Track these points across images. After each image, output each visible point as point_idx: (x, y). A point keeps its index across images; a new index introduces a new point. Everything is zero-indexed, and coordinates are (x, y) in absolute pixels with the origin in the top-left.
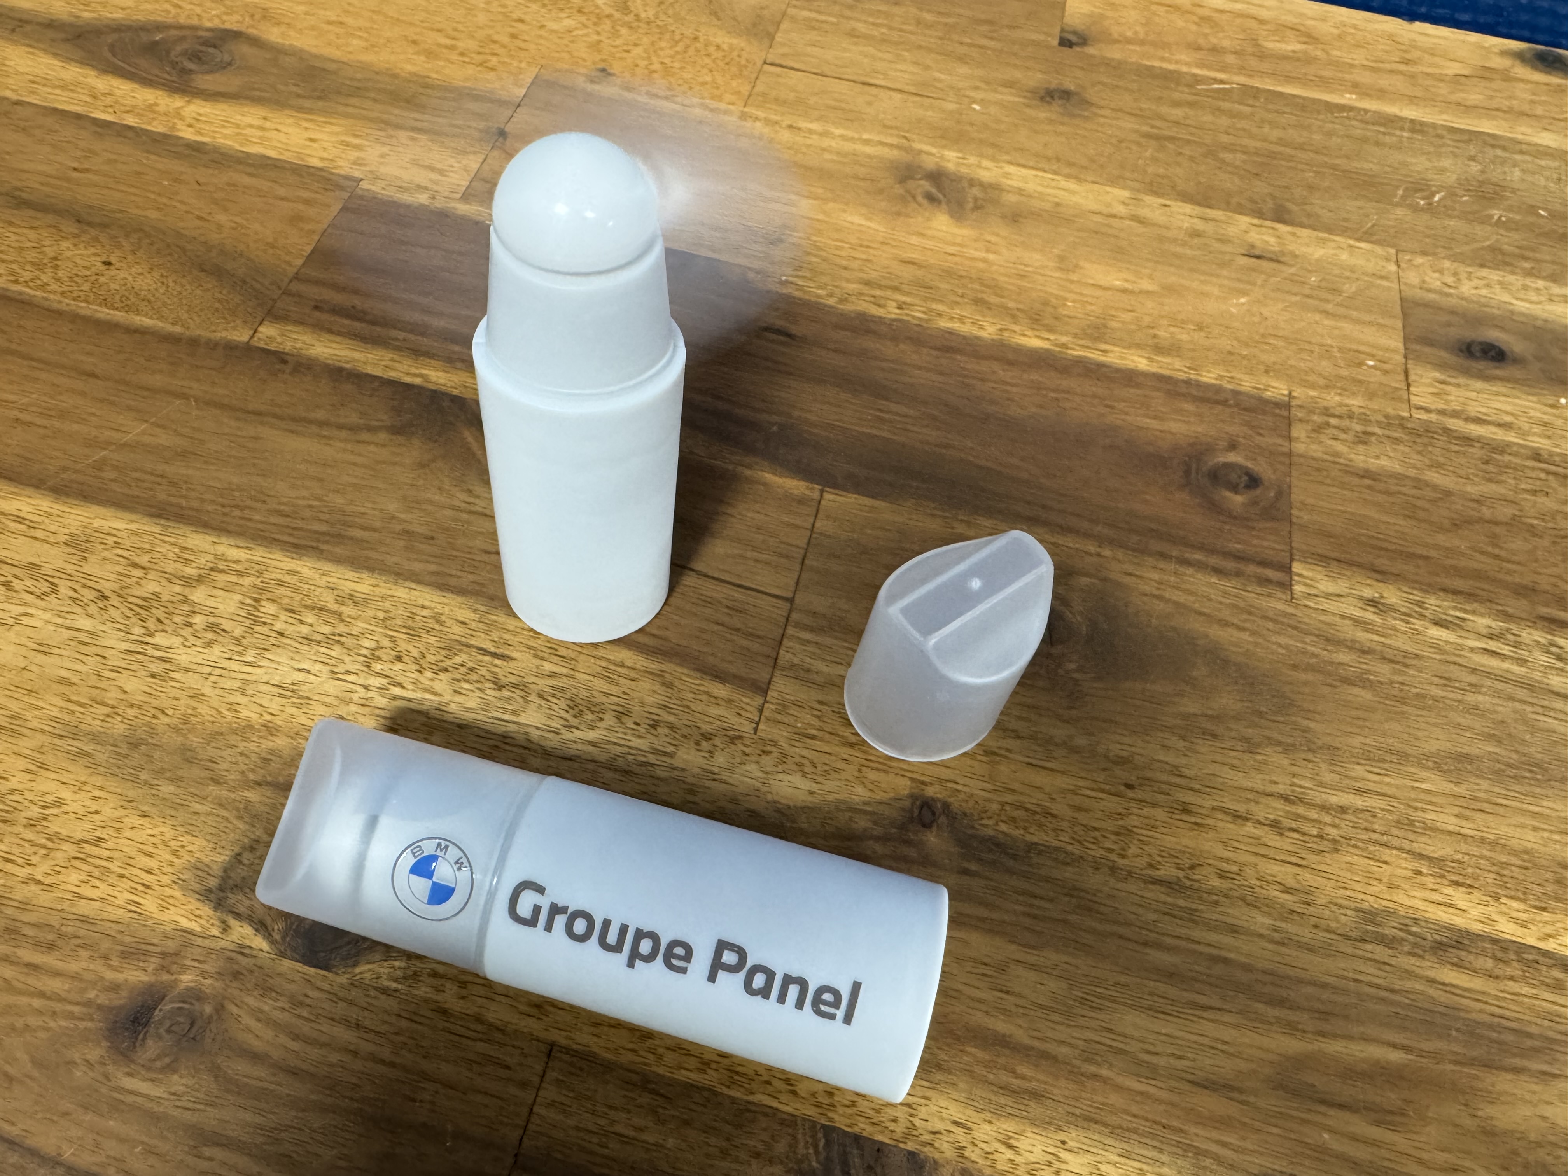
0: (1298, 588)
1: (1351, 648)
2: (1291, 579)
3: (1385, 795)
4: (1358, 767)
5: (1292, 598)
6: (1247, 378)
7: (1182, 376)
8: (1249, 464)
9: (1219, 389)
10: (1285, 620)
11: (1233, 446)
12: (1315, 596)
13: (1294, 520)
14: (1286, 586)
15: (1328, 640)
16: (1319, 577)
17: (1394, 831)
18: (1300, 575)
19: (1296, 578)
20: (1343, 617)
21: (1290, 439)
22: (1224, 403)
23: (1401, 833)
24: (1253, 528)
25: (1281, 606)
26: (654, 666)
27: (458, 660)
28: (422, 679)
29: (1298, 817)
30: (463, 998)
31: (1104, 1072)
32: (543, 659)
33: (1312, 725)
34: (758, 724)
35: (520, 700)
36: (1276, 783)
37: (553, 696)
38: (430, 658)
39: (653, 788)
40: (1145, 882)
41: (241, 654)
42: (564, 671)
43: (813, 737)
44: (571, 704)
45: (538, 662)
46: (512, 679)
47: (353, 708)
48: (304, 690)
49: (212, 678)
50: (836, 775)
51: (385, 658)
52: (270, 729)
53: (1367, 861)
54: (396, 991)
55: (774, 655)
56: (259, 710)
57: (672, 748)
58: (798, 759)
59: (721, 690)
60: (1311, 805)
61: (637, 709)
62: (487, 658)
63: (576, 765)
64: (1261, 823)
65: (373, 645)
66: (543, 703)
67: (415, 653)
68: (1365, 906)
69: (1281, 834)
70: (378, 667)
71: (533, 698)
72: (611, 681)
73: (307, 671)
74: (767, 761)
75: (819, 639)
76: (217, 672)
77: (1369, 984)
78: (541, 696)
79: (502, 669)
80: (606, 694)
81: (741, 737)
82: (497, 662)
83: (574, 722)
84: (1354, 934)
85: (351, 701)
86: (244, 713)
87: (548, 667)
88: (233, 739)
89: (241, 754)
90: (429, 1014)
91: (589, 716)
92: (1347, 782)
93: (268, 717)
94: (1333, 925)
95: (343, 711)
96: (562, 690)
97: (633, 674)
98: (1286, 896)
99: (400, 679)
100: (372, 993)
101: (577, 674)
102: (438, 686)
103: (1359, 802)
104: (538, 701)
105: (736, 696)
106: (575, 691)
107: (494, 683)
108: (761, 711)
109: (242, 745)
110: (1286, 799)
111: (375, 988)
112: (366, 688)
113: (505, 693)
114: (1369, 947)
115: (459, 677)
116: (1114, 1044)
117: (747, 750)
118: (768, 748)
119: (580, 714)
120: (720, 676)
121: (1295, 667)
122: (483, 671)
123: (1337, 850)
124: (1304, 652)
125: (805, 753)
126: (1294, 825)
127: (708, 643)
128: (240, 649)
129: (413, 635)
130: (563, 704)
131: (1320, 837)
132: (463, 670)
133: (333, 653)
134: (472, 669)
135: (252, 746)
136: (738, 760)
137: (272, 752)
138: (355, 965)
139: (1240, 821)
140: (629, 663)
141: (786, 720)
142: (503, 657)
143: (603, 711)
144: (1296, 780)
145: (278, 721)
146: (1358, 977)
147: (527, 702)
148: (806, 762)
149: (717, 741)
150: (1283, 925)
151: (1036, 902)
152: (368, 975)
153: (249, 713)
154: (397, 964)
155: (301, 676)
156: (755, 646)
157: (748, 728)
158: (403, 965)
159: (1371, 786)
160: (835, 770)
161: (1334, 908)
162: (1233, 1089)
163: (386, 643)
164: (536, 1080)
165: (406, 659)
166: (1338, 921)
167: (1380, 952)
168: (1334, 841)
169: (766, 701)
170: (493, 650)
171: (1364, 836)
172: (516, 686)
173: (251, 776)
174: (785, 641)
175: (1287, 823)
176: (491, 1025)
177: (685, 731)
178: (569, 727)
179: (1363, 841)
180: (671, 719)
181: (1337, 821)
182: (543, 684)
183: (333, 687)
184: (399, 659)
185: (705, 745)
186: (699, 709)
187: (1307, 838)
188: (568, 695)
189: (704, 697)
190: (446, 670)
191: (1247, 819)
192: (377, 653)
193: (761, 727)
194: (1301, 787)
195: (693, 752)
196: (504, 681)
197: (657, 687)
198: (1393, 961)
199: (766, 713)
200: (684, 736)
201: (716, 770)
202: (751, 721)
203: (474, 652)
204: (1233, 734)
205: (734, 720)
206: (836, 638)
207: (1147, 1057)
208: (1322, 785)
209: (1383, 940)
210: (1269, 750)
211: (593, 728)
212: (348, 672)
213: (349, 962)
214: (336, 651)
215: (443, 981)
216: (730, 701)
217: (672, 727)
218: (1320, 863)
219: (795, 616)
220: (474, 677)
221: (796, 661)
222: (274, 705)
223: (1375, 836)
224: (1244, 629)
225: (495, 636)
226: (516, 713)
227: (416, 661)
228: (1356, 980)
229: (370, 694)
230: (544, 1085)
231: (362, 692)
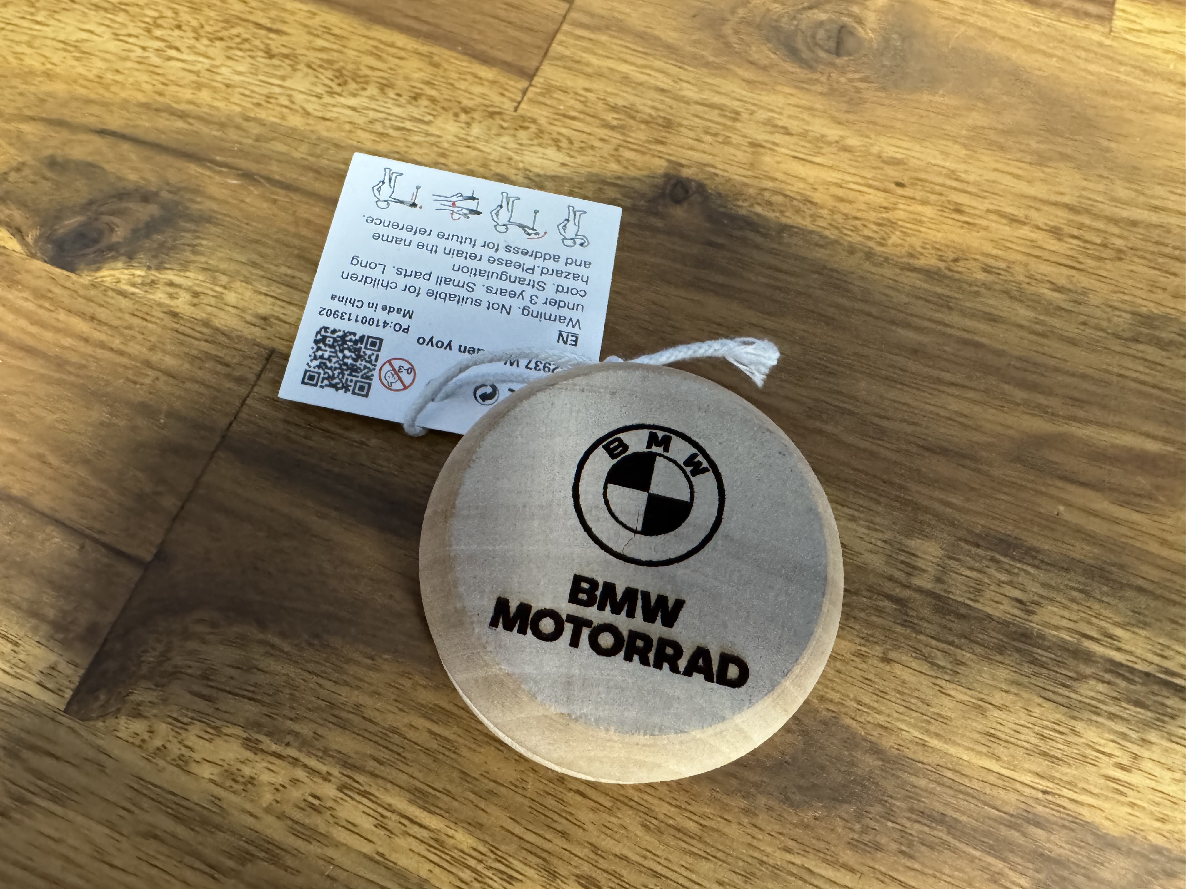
0: (1118, 23)
2: (1113, 13)
4: (1160, 188)
5: (1111, 31)
10: (1100, 50)
12: (1138, 31)
14: (1106, 19)
15: (1145, 71)
16: (1143, 13)
18: (1123, 11)
19: (1118, 13)
20: (1167, 52)
25: (1096, 37)
26: (424, 49)
27: (234, 31)
28: (198, 45)
29: (1081, 226)
30: (194, 305)
31: (829, 428)
32: (317, 36)
33: (1113, 145)
34: (519, 103)
35: (289, 68)
36: (1062, 194)
37: (321, 66)
38: (208, 28)
39: (406, 149)
40: (902, 269)
41: (32, 14)
42: (335, 47)
43: (573, 118)
44: (337, 74)
45: (311, 38)
46: (285, 51)
47: (129, 64)
48: (85, 47)
49: (4, 32)
50: (591, 152)
51: (165, 25)
52: (48, 75)
53: (1153, 272)
54: (132, 294)
55: (545, 46)
56: (43, 60)
57: (430, 118)
58: (555, 136)
59: (487, 73)
60: (1098, 217)
61: (400, 83)
62: (263, 32)
63: (334, 125)
64: (1038, 228)
65: (156, 14)
66: (310, 71)
67: (194, 23)
68: (1144, 310)
69: (1060, 240)
70: (158, 33)
71: (301, 66)
72: (379, 58)
73: (91, 32)
74: (523, 135)
75: (592, 36)
76: (10, 27)
77: (1135, 380)
78: (309, 66)
79: (276, 43)
80: (372, 68)
81: (500, 113)
82: (272, 35)
83: (338, 89)
84: (1127, 335)
85: (128, 58)
86: (28, 61)
87: (320, 43)
88: (16, 82)
89: (21, 94)
90: (160, 315)
91: (352, 86)
92: (1142, 199)
93: (50, 66)
94: (1104, 324)
95: (119, 65)
96: (330, 62)
97: (402, 54)
98: (1056, 295)
99: (178, 44)
100: (110, 293)
101: (345, 50)
102: (211, 52)
103: (1155, 218)
104: (306, 69)
105: (502, 79)
106: (341, 64)
107: (266, 53)
108: (524, 92)
109: (22, 87)
110: (1071, 208)
111: (114, 290)
112: (144, 48)
113: (275, 62)
114: (1141, 347)
115: (234, 45)
116: (842, 405)
117: (505, 125)
118: (526, 124)
119: (345, 83)
120: (487, 61)
121: (1104, 93)
122: (257, 43)
123: (1120, 259)
124: (1117, 80)
125: (564, 131)
126: (1076, 232)
127: (481, 32)
128: (33, 10)
129: (195, 9)
130: (329, 74)
131: (1105, 246)
132: (238, 40)
133: (118, 19)
134: (246, 40)
135: (32, 89)
136: (494, 132)
137: (49, 94)
138: (99, 269)
139: (1015, 224)
140: (400, 44)
141: (548, 102)
142: (278, 32)
143: (367, 83)
144: (1085, 193)
145: (58, 70)
146: (1122, 372)
147: (295, 70)
148: (561, 138)
149: (476, 115)
150: (1047, 319)
151: (782, 276)
152: (108, 279)
153: (33, 61)
154: (138, 272)
155: (85, 35)
156: (527, 38)
157: (508, 106)
158: (143, 274)
160: (592, 147)
161: (1107, 309)
162: (964, 456)
163: (169, 14)
164: (252, 377)
165: (184, 28)
166: (1109, 320)
167: (1152, 352)
168: (1120, 251)
169: (531, 85)
170: (269, 25)
171: (1154, 248)
172: (286, 56)
173: (27, 112)
174: (560, 37)
175: (1068, 230)
176: (218, 329)
177: (446, 104)
178: (331, 93)
179: (1153, 253)
180: (433, 93)
181: (1126, 233)
182: (313, 56)
183: (114, 46)
184: (179, 27)
185: (463, 117)
186: (462, 87)
187: (1088, 246)
188: (336, 66)
189: (469, 77)
190: (221, 39)
191: (1025, 224)
192: (160, 21)
193: (523, 106)
194: (1090, 199)
195: (452, 122)
196: (275, 51)
197: (423, 64)
198: (1167, 362)
199: (529, 95)
200: (443, 108)
201: (470, 139)
202: (513, 100)
203: (251, 26)
204: (1023, 147)
205: (497, 99)
206: (612, 36)
207: (876, 420)
208: (1114, 199)
209: (1158, 343)
210: (1061, 165)
211: (354, 95)
212: (130, 35)
213: (93, 267)
214: (121, 17)
215: (177, 290)
216: (493, 82)
217: (433, 100)
218: (1099, 268)
219: (573, 15)
220: (246, 46)
221: (567, 53)
222: (56, 58)
223: (1167, 250)
224: (1051, 56)
225: (273, 13)
226: (283, 78)
227: (195, 30)
228: (1121, 375)
229: (146, 54)
230: (259, 383)
231: (139, 52)
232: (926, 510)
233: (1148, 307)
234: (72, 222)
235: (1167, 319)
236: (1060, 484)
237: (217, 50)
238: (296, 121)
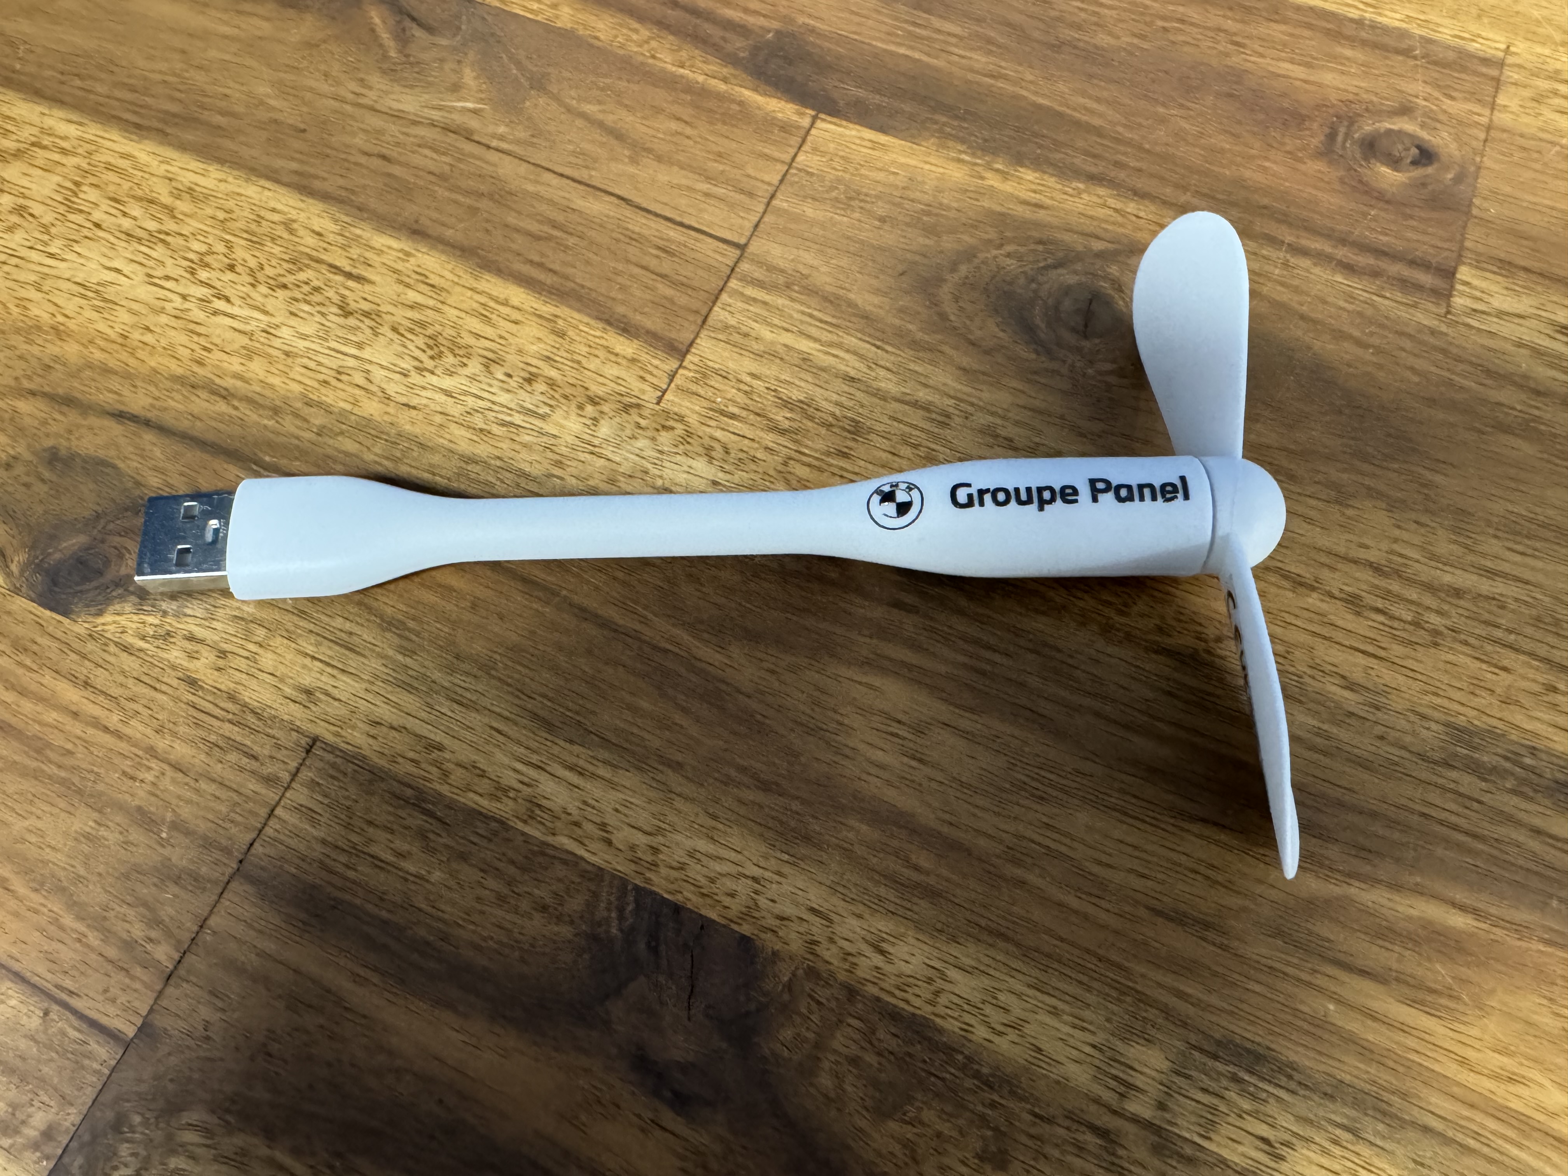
0: (1458, 301)
1: (1521, 387)
2: (1452, 287)
3: (1527, 583)
4: (1494, 541)
5: (1448, 312)
6: (1446, 22)
7: (1354, 14)
8: (1424, 135)
9: (1403, 34)
10: (1432, 340)
11: (1405, 110)
12: (1483, 312)
13: (1475, 211)
14: (1443, 295)
15: (1488, 372)
16: (1494, 288)
17: (1529, 630)
18: (1466, 284)
19: (1459, 287)
20: (1520, 345)
21: (1493, 107)
22: (1407, 53)
23: (1539, 635)
24: (1411, 217)
25: (1428, 321)
26: (547, 309)
27: (302, 276)
28: (254, 294)
29: (1387, 595)
30: (219, 669)
31: (1032, 878)
32: (408, 286)
33: (1438, 479)
34: (664, 392)
35: (368, 331)
36: (1367, 547)
37: (411, 331)
38: (269, 271)
39: (512, 454)
40: (1146, 649)
41: (46, 244)
42: (431, 303)
43: (733, 416)
44: (431, 342)
45: (400, 288)
46: (366, 306)
47: (164, 319)
48: (110, 292)
49: (6, 268)
50: (753, 466)
51: (215, 265)
52: (59, 333)
53: (1478, 664)
54: (140, 650)
55: (704, 312)
56: (52, 309)
57: (547, 410)
58: (707, 441)
59: (626, 347)
60: (1411, 582)
61: (512, 358)
62: (339, 278)
63: (420, 416)
64: (1333, 597)
65: (203, 248)
66: (395, 336)
67: (253, 263)
68: (1461, 721)
69: (1358, 614)
70: (203, 275)
71: (385, 330)
72: (486, 320)
73: (118, 271)
74: (665, 438)
75: (767, 298)
76: (14, 261)
77: (1441, 822)
78: (394, 329)
79: (355, 293)
80: (478, 336)
81: (638, 406)
82: (351, 283)
83: (429, 364)
84: (1437, 756)
85: (162, 310)
86: (35, 311)
87: (412, 296)
88: (17, 340)
89: (21, 357)
90: (175, 683)
91: (450, 359)
92: (1471, 558)
93: (60, 319)
94: (1408, 739)
95: (151, 320)
96: (422, 325)
97: (516, 315)
98: (1347, 694)
99: (228, 292)
100: (112, 648)
101: (445, 308)
102: (271, 304)
103: (1485, 586)
104: (391, 334)
105: (644, 357)
106: (438, 328)
107: (341, 307)
108: (672, 377)
109: (24, 347)
110: (1376, 569)
111: (117, 644)
112: (184, 297)
113: (352, 321)
114: (1454, 774)
115: (300, 296)
116: (1053, 845)
117: (643, 423)
118: (671, 423)
119: (440, 355)
120: (626, 329)
121: (1431, 402)
122: (331, 293)
123: (1436, 645)
124: (1450, 384)
125: (718, 434)
126: (1379, 604)
127: (623, 288)
128: (46, 238)
129: (255, 242)
130: (420, 341)
131: (1416, 624)
132: (306, 289)
133: (154, 254)
134: (317, 289)
135: (35, 350)
136: (628, 432)
137: (56, 359)
138: (100, 613)
139: (1301, 590)
140: (515, 301)
141: (701, 391)
142: (359, 279)
143: (468, 356)
144: (1396, 547)
145: (71, 325)
146: (1426, 810)
147: (376, 334)
148: (716, 445)
149: (606, 408)
150: (1334, 730)
151: (988, 654)
152: (111, 628)
153: (40, 312)
154: (150, 619)
155: (110, 276)
156: (683, 300)
157: (651, 395)
158: (156, 622)
159: (1506, 567)
160: (754, 459)
161: (1413, 717)
162: (1207, 926)
163: (220, 248)
164: (286, 777)
165: (239, 269)
166: (1414, 734)
167: (1468, 783)
168: (1436, 633)
169: (680, 366)
170: (348, 269)
171: (1481, 630)
172: (367, 314)
173: (26, 384)
174: (724, 297)
175: (1370, 600)
176: (245, 705)
177: (569, 391)
178: (420, 370)
179: (1479, 637)
180: (553, 373)
181: (1446, 607)
182: (401, 315)
183: (145, 292)
184: (231, 268)
185: (589, 409)
186: (592, 367)
187: (1396, 624)
188: (429, 332)
189: (602, 353)
190: (285, 286)
191: (1313, 589)
192: (208, 259)
193: (669, 396)
194: (1401, 555)
195: (573, 417)
196: (353, 306)
197: (542, 333)
198: (1486, 798)
199: (678, 380)
200: (566, 397)
201: (596, 442)
202: (655, 387)
203: (324, 269)
204: (1319, 477)
205: (636, 385)
206: (793, 300)
207: (1096, 869)
208: (1433, 557)
209: (1476, 769)
210: (1368, 504)
211: (451, 374)
212: (167, 278)
213: (93, 610)
214: (159, 252)
215: (199, 647)
216: (633, 361)
217: (552, 384)
218: (1408, 657)
219: (745, 267)
220: (317, 298)
221: (732, 321)
222: (71, 306)
223: (1499, 634)
224: (1366, 346)
225: (355, 252)
226: (360, 346)
227: (252, 272)
228: (1423, 815)
229: (187, 305)
230: (294, 785)
231: (178, 301)
232: (1151, 1003)
233: (1466, 716)
234: (73, 543)
235: (1492, 734)
236: (1330, 970)
237: (278, 302)
238: (371, 408)
